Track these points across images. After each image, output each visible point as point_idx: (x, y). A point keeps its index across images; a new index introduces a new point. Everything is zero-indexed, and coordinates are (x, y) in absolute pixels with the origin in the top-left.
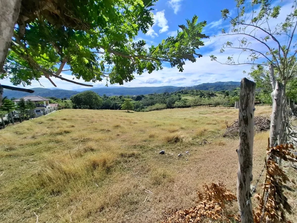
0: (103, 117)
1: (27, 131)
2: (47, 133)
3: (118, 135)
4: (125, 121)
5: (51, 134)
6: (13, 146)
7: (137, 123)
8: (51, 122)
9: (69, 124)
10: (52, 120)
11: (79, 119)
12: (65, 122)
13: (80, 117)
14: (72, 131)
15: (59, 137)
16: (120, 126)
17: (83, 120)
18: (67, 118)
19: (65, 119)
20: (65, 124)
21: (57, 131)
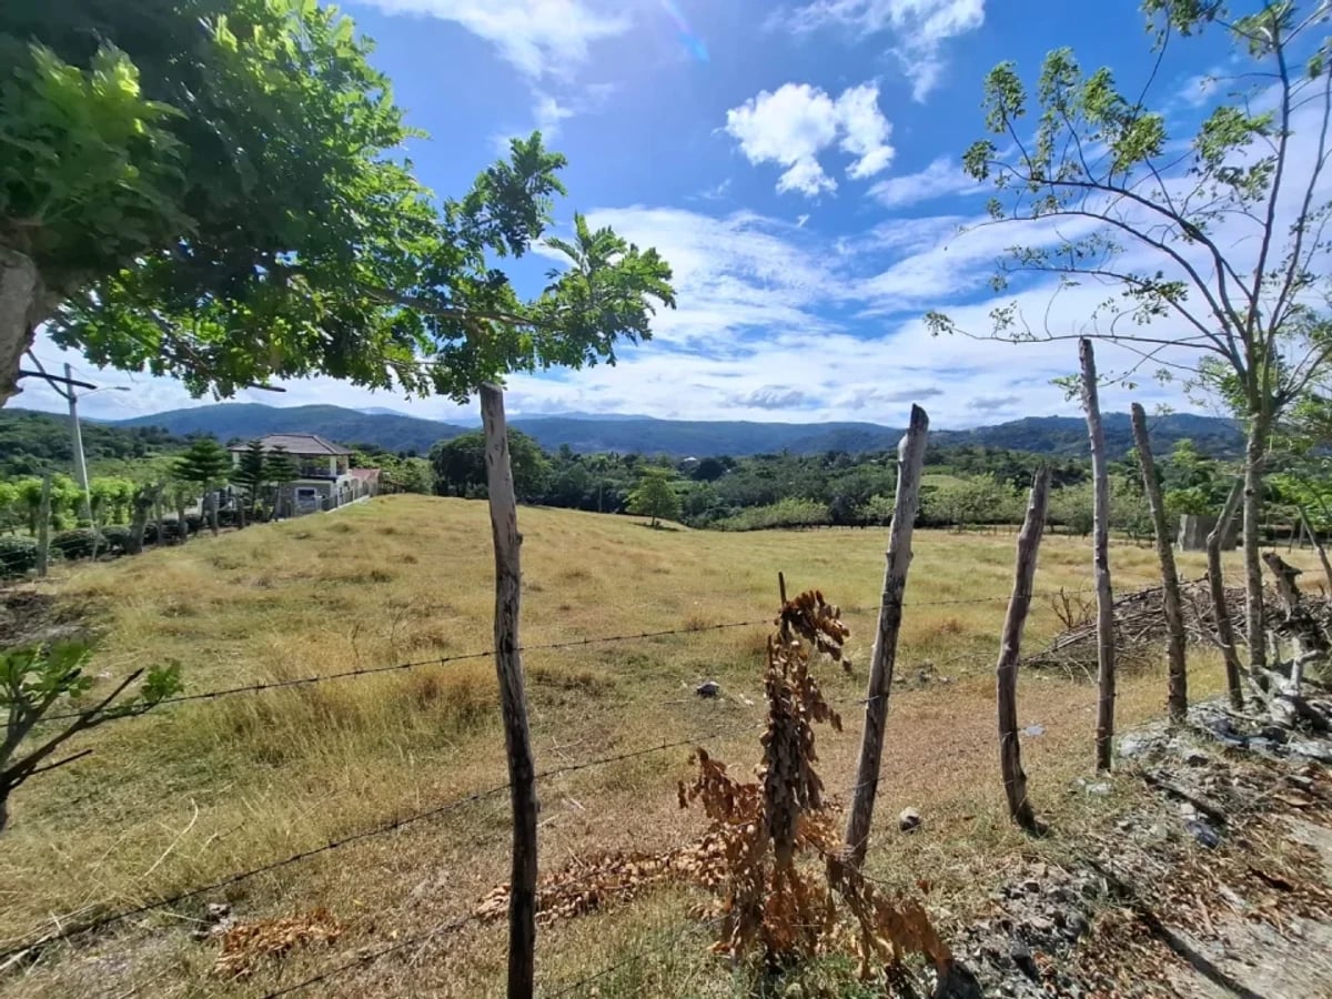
0: (538, 535)
1: (249, 560)
2: (314, 572)
3: (566, 608)
4: (624, 562)
5: (324, 577)
6: (191, 603)
7: (667, 572)
8: (339, 537)
9: (397, 547)
10: (346, 529)
11: (442, 533)
12: (388, 540)
13: (448, 529)
14: (397, 575)
15: (347, 592)
16: (588, 577)
17: (454, 539)
18: (400, 528)
19: (389, 532)
20: (386, 546)
21: (348, 566)
